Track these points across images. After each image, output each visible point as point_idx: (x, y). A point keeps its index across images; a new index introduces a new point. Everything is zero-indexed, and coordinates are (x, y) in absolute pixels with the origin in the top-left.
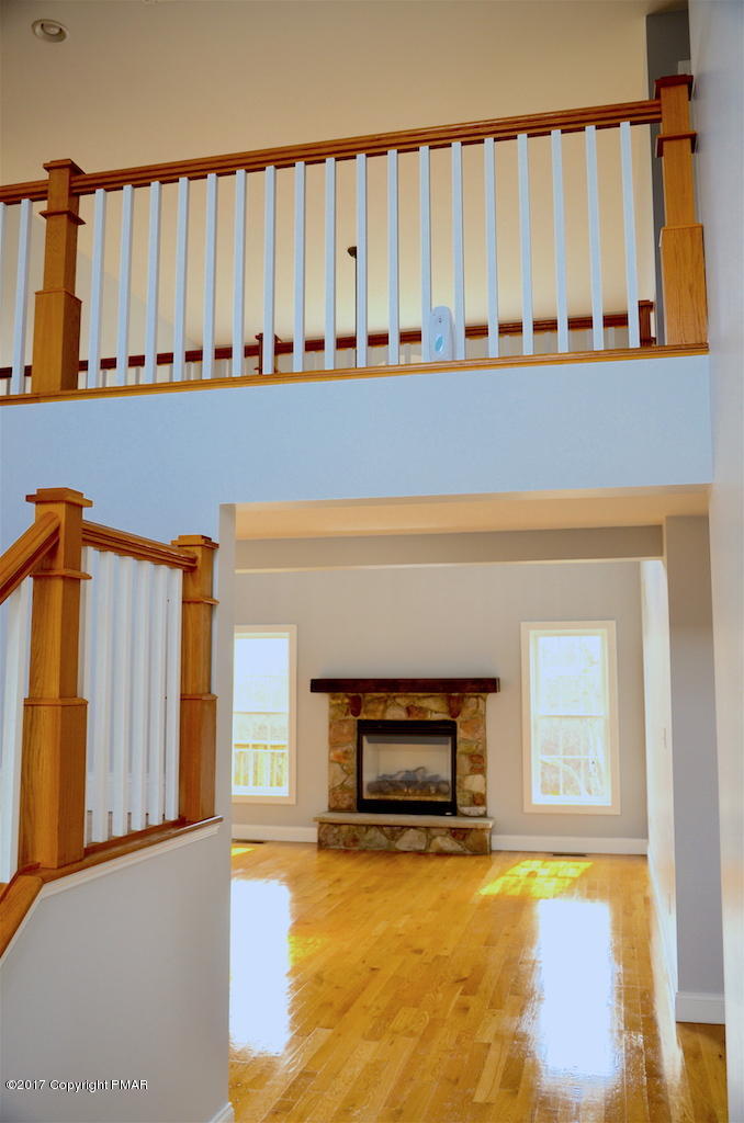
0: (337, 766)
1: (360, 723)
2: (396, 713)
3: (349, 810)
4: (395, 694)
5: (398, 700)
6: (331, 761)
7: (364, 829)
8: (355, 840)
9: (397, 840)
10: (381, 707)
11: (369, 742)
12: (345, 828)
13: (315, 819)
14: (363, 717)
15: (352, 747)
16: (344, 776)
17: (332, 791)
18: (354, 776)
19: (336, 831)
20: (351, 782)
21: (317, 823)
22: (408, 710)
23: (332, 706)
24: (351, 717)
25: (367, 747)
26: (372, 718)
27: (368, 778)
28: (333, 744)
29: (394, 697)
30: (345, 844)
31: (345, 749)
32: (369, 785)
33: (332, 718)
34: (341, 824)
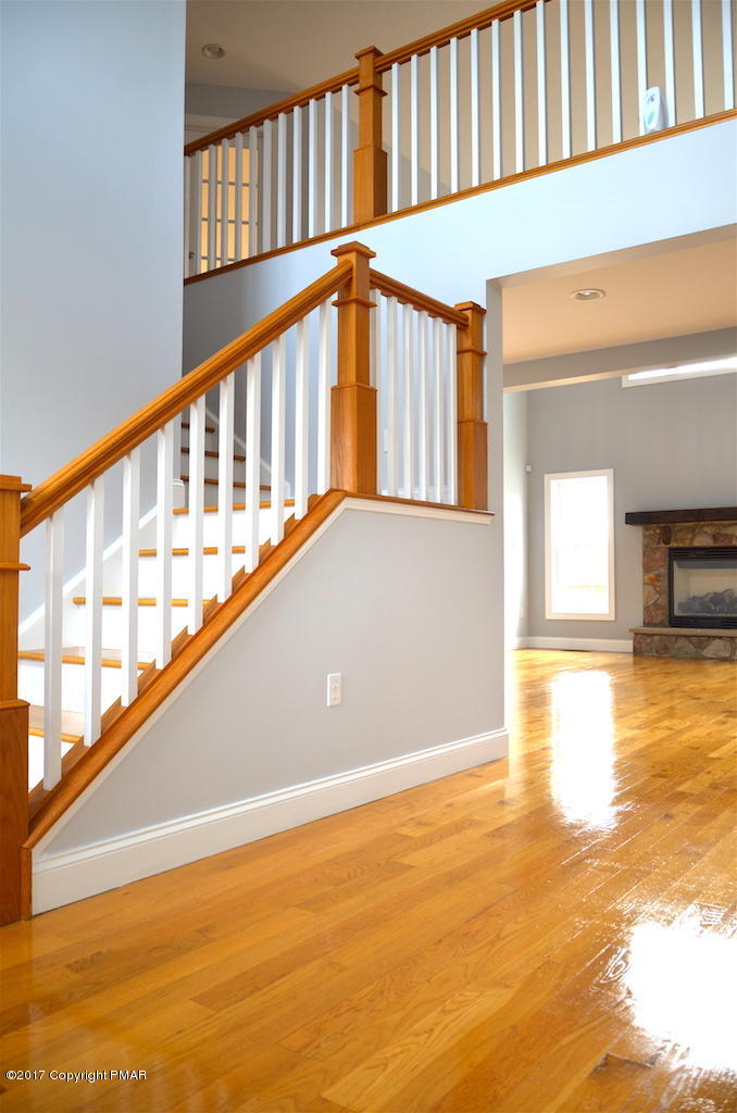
0: (651, 588)
1: (670, 549)
2: (703, 541)
3: (661, 625)
4: (702, 523)
5: (705, 529)
6: (645, 584)
7: (674, 639)
8: (666, 648)
9: (703, 649)
10: (690, 536)
11: (679, 567)
12: (657, 638)
13: (630, 631)
14: (674, 544)
15: (664, 571)
16: (657, 596)
17: (646, 609)
18: (665, 596)
19: (649, 640)
20: (663, 601)
21: (632, 634)
22: (715, 537)
23: (645, 536)
24: (663, 545)
25: (678, 573)
26: (681, 545)
27: (679, 597)
28: (647, 568)
29: (702, 526)
30: (657, 652)
31: (657, 572)
32: (680, 605)
33: (646, 546)
34: (653, 635)
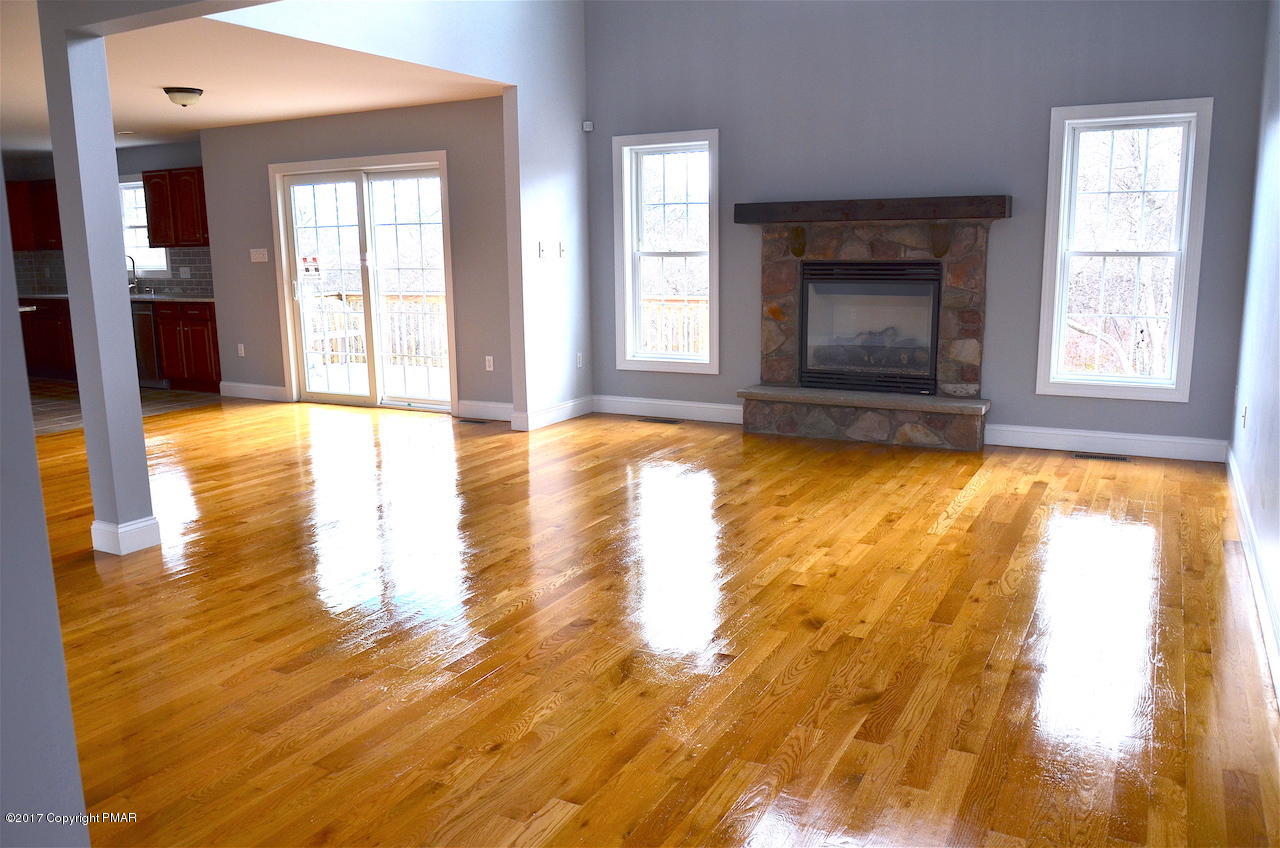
0: (772, 325)
1: (805, 264)
2: (855, 251)
3: (786, 383)
4: (854, 223)
5: (859, 233)
6: (764, 318)
7: (805, 409)
8: (792, 424)
9: (849, 426)
10: (834, 243)
11: (818, 292)
12: (779, 407)
13: (740, 395)
14: (809, 257)
15: (792, 299)
16: (782, 338)
17: (765, 357)
18: (795, 338)
19: (767, 410)
20: (791, 347)
21: (744, 400)
22: (872, 247)
23: (765, 242)
24: (792, 257)
25: (815, 299)
26: (821, 258)
27: (815, 341)
28: (767, 293)
29: (854, 228)
30: (778, 428)
31: (782, 301)
32: (818, 350)
33: (766, 258)
34: (773, 402)
